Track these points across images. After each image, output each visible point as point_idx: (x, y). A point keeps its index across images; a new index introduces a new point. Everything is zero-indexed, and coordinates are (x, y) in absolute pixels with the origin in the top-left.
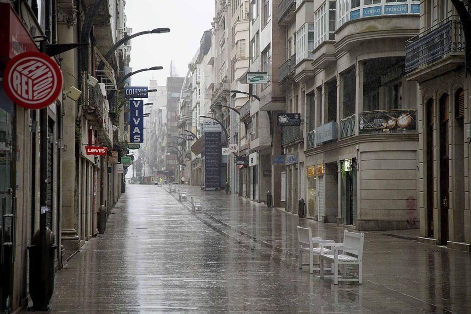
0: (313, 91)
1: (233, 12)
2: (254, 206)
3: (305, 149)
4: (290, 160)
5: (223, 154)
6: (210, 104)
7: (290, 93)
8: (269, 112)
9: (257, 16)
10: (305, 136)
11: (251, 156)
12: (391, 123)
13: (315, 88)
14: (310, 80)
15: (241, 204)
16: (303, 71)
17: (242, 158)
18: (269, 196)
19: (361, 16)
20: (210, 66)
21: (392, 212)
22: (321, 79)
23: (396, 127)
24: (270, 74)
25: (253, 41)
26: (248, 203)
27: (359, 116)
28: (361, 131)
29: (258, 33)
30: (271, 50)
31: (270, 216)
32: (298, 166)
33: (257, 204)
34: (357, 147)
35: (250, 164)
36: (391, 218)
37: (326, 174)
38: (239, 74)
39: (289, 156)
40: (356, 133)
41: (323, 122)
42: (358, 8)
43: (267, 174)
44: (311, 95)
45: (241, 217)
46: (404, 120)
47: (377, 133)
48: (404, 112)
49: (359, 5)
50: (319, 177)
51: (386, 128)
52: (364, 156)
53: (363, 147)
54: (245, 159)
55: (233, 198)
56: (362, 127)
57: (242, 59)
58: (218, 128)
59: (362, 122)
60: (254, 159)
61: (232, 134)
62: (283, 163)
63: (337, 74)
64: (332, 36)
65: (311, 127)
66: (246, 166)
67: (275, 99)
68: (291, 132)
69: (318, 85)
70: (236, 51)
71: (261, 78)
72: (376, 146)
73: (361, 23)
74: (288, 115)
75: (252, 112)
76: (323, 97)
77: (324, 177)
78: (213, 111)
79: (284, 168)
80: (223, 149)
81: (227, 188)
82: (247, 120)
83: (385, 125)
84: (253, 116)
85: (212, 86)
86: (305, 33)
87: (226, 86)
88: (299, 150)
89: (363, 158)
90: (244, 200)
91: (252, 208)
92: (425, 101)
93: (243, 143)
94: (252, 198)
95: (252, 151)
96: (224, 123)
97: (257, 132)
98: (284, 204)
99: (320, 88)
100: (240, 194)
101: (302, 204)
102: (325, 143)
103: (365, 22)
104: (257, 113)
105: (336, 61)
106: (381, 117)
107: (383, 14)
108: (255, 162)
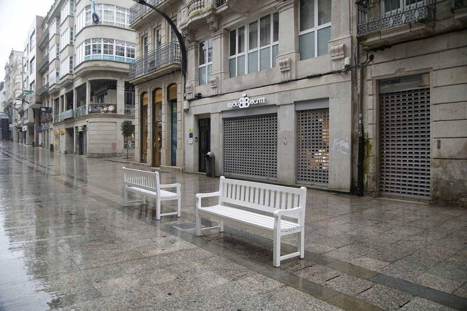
0: (59, 98)
1: (14, 73)
2: (25, 146)
3: (53, 122)
4: (45, 128)
5: (10, 126)
6: (3, 108)
7: (44, 99)
8: (33, 109)
9: (27, 70)
10: (53, 118)
11: (23, 127)
12: (105, 109)
13: (59, 96)
14: (56, 93)
15: (19, 146)
16: (54, 89)
17: (19, 128)
18: (33, 143)
19: (91, 59)
20: (3, 95)
21: (105, 149)
22: (63, 92)
23: (107, 111)
24: (35, 92)
25: (25, 81)
26: (23, 145)
27: (89, 105)
28: (89, 113)
29: (28, 77)
30: (35, 82)
31: (33, 151)
32: (49, 130)
33: (27, 146)
34: (87, 120)
35: (23, 130)
36: (105, 152)
37: (66, 133)
38: (17, 95)
39: (44, 126)
40: (87, 113)
41: (64, 110)
42: (89, 55)
43: (32, 134)
44: (57, 100)
45: (19, 151)
46: (111, 108)
47: (98, 113)
48: (111, 105)
49: (89, 54)
50: (62, 134)
51: (103, 111)
52: (91, 124)
53: (90, 120)
54: (21, 128)
55: (15, 144)
56: (90, 110)
57: (19, 89)
58: (7, 117)
59: (90, 108)
60: (25, 128)
61: (13, 119)
62: (41, 128)
63: (73, 88)
64: (71, 72)
65: (57, 113)
66: (21, 131)
67: (37, 103)
68: (46, 116)
69: (61, 95)
70: (16, 87)
71: (31, 93)
72: (98, 120)
73: (91, 62)
74: (46, 108)
75: (25, 109)
76: (65, 100)
77: (65, 134)
78: (5, 111)
79: (41, 132)
80: (10, 125)
81: (12, 140)
82: (22, 113)
83: (102, 110)
84: (25, 111)
85: (4, 102)
86: (55, 72)
87: (11, 101)
88: (49, 124)
89: (90, 125)
90: (20, 144)
91: (24, 147)
92: (140, 94)
93: (19, 122)
94: (24, 143)
95: (24, 125)
96: (10, 116)
97: (27, 117)
98: (41, 146)
99: (62, 96)
100: (18, 142)
101: (52, 146)
102: (66, 119)
103: (93, 62)
104: (27, 109)
105: (73, 83)
106: (100, 106)
107: (102, 59)
108: (26, 129)
